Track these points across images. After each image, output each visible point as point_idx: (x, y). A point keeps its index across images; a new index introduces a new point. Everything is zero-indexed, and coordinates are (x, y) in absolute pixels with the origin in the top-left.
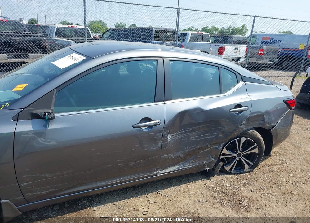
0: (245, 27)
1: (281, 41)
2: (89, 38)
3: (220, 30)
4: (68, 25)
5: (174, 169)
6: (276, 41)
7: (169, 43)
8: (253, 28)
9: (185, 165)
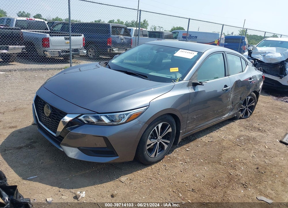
0: (147, 22)
1: (197, 37)
2: (46, 31)
3: (124, 23)
4: (27, 18)
6: (194, 37)
7: (123, 37)
8: (188, 27)
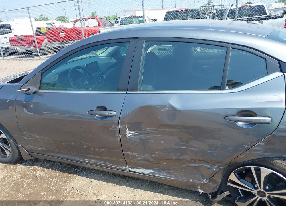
5: (146, 172)
9: (162, 173)
